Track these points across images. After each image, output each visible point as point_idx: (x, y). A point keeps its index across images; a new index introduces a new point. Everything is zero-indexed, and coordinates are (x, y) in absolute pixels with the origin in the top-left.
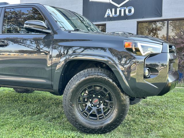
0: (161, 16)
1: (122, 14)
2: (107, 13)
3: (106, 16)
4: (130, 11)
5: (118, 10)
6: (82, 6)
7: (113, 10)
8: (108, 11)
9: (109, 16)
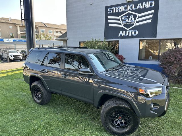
0: (156, 37)
1: (130, 35)
2: (120, 34)
3: (119, 35)
4: (135, 33)
5: (127, 32)
6: (104, 29)
7: (124, 32)
8: (121, 33)
9: (121, 36)
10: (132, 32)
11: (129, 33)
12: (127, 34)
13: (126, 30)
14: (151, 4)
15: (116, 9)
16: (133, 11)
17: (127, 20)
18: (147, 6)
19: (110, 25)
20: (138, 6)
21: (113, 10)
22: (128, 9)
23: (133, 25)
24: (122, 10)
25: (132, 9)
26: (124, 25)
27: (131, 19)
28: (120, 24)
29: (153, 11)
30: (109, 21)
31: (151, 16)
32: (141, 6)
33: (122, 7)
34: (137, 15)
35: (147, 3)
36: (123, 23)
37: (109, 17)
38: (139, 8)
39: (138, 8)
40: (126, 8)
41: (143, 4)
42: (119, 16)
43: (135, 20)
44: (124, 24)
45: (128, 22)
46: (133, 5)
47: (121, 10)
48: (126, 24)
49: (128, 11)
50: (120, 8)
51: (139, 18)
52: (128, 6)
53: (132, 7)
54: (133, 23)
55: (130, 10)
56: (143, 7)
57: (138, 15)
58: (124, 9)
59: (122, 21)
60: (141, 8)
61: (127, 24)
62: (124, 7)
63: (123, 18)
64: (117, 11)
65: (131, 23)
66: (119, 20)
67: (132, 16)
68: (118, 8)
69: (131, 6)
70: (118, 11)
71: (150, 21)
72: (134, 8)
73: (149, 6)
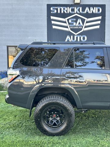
1: (79, 40)
2: (67, 38)
3: (66, 40)
4: (84, 38)
5: (75, 37)
6: (47, 31)
7: (72, 37)
8: (68, 37)
9: (68, 41)
10: (80, 38)
11: (77, 38)
12: (75, 39)
13: (74, 35)
14: (99, 10)
15: (61, 9)
16: (80, 14)
17: (75, 24)
18: (94, 11)
19: (54, 27)
20: (86, 10)
21: (57, 9)
22: (75, 12)
23: (81, 29)
24: (68, 12)
25: (80, 12)
26: (71, 29)
27: (79, 23)
28: (67, 27)
29: (100, 18)
30: (53, 22)
31: (99, 22)
32: (88, 10)
33: (68, 8)
34: (85, 19)
35: (95, 8)
36: (70, 27)
37: (52, 17)
38: (87, 13)
39: (85, 12)
40: (73, 10)
41: (91, 9)
42: (65, 18)
43: (83, 25)
44: (71, 28)
45: (75, 26)
46: (81, 9)
47: (67, 11)
48: (73, 28)
49: (75, 14)
50: (66, 9)
51: (87, 22)
52: (75, 8)
53: (79, 10)
54: (81, 28)
55: (77, 13)
56: (91, 12)
57: (87, 20)
58: (70, 11)
59: (69, 24)
60: (89, 12)
61: (75, 28)
62: (70, 9)
63: (70, 21)
64: (62, 12)
65: (79, 27)
66: (65, 22)
67: (80, 20)
68: (64, 9)
69: (78, 8)
70: (64, 12)
71: (98, 27)
72: (82, 11)
73: (97, 11)
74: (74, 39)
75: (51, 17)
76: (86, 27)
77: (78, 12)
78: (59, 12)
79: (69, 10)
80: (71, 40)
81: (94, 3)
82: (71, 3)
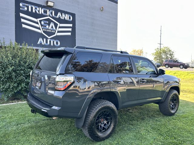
1: (52, 44)
2: (39, 41)
3: (39, 43)
4: (57, 43)
5: (49, 40)
7: (45, 40)
8: (40, 40)
9: (41, 44)
10: (53, 42)
11: (50, 42)
12: (49, 43)
13: (47, 39)
14: (70, 18)
15: (32, 8)
16: (53, 18)
17: (47, 27)
18: (66, 18)
19: (24, 26)
20: (58, 15)
21: (28, 7)
22: (48, 14)
23: (54, 33)
24: (40, 13)
26: (44, 32)
27: (52, 27)
28: (39, 29)
29: (71, 25)
30: (23, 20)
31: (70, 29)
32: (61, 15)
33: (40, 8)
35: (66, 15)
36: (42, 29)
37: (21, 15)
38: (59, 18)
39: (58, 17)
40: (45, 12)
41: (63, 15)
42: (37, 18)
43: (56, 29)
44: (44, 30)
45: (48, 29)
47: (39, 11)
48: (46, 30)
49: (47, 16)
50: (38, 9)
51: (60, 27)
52: (48, 10)
53: (52, 13)
54: (54, 32)
55: (49, 16)
56: (63, 18)
58: (43, 12)
59: (42, 25)
60: (61, 17)
61: (48, 30)
62: (43, 10)
63: (42, 23)
64: (34, 11)
65: (52, 31)
66: (37, 23)
67: (53, 23)
68: (36, 8)
69: (51, 11)
70: (35, 11)
71: (70, 34)
72: (54, 15)
73: (68, 19)
74: (47, 42)
75: (20, 13)
76: (58, 32)
77: (51, 15)
78: (30, 10)
79: (41, 11)
80: (44, 43)
81: (66, 10)
82: (44, 4)
